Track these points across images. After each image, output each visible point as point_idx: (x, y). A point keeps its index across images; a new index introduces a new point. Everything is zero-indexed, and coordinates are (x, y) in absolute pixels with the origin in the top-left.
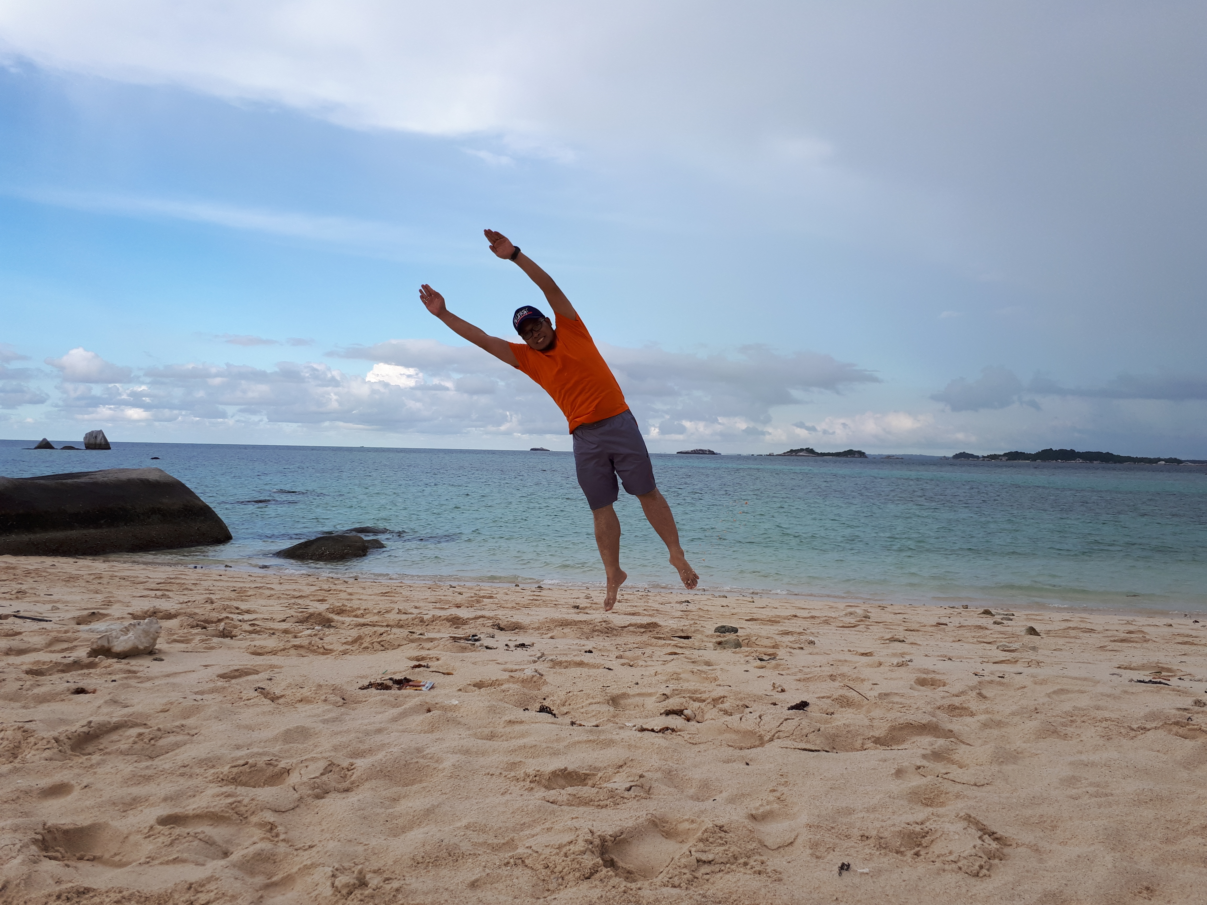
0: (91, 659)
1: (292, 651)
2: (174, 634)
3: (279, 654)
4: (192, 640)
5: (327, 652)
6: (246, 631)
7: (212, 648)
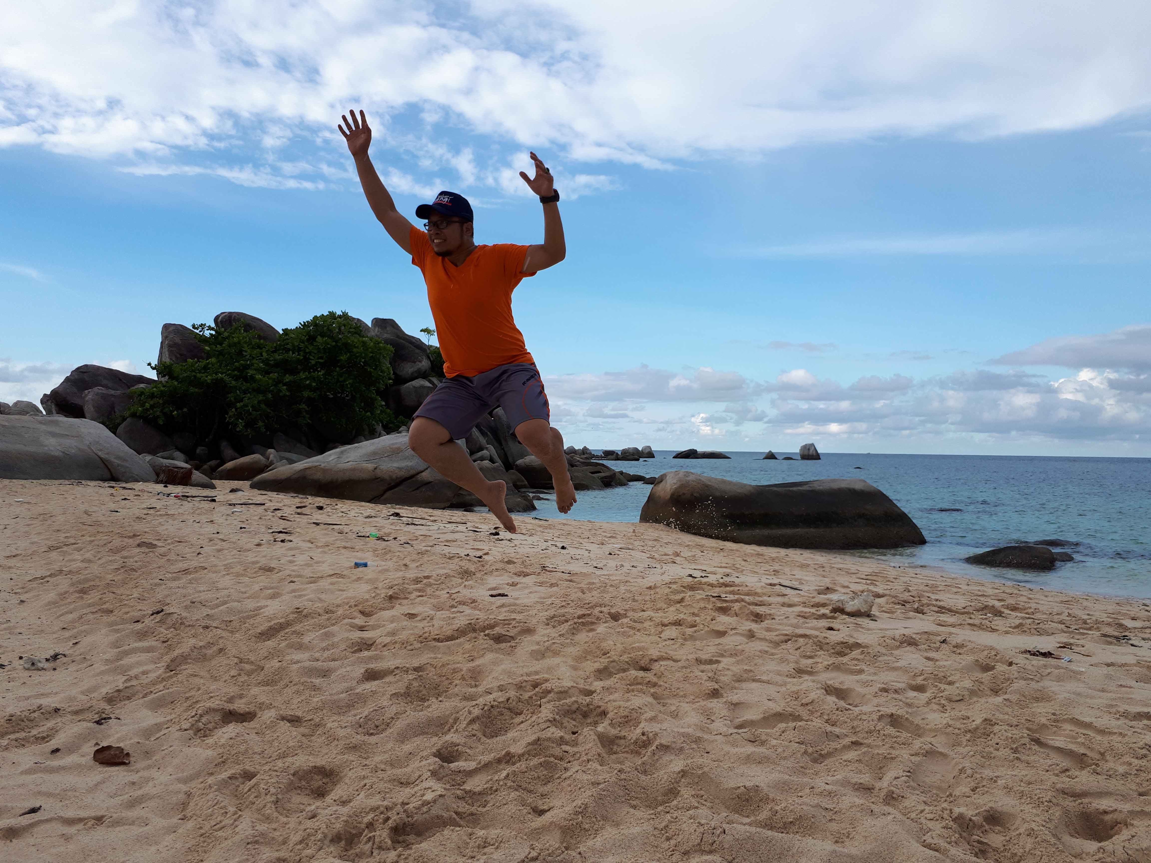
0: (832, 614)
1: (968, 627)
2: (882, 607)
3: (957, 627)
4: (895, 612)
5: (993, 630)
6: (934, 611)
7: (909, 618)
